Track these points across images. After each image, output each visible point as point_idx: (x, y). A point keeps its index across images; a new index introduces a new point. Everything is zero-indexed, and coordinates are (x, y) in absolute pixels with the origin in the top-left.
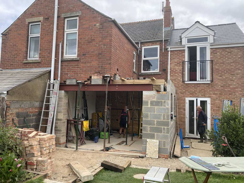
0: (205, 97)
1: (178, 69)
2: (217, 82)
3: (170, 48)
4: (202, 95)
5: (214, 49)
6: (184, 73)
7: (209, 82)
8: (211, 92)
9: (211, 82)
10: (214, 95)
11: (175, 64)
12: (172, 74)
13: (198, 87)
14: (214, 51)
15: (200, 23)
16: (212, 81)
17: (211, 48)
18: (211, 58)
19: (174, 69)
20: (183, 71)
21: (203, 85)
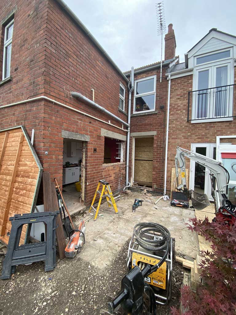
3: (171, 76)
6: (190, 108)
7: (231, 119)
8: (233, 134)
9: (234, 119)
11: (177, 97)
12: (173, 112)
17: (235, 66)
19: (175, 105)
20: (188, 107)
21: (220, 124)
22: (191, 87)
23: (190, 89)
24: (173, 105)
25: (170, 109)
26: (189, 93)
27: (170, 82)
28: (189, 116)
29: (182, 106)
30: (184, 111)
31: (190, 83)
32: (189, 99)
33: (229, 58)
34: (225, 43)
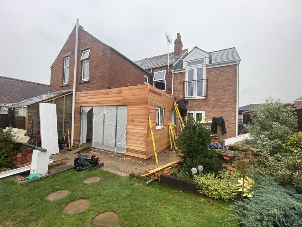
0: (200, 110)
1: (180, 88)
2: (211, 97)
3: (174, 72)
4: (198, 109)
5: (209, 70)
6: (184, 91)
7: (204, 98)
8: (206, 106)
9: (206, 98)
10: (208, 109)
11: (177, 84)
12: (175, 93)
13: (195, 102)
14: (208, 71)
15: (198, 48)
16: (207, 96)
17: (206, 69)
18: (206, 77)
19: (177, 88)
20: (183, 90)
21: (199, 100)
22: (185, 79)
23: (184, 80)
24: (175, 89)
25: (173, 91)
26: (183, 82)
27: (173, 75)
28: (184, 95)
29: (180, 89)
30: (181, 92)
31: (184, 76)
32: (183, 86)
33: (203, 64)
34: (202, 56)
